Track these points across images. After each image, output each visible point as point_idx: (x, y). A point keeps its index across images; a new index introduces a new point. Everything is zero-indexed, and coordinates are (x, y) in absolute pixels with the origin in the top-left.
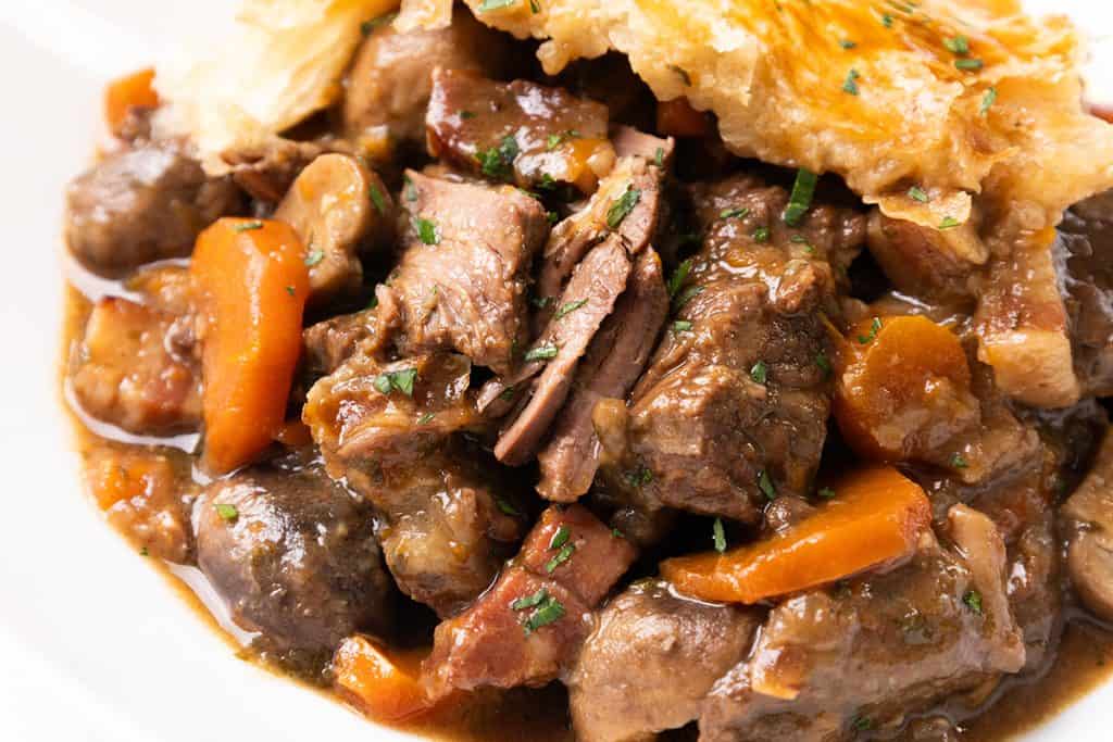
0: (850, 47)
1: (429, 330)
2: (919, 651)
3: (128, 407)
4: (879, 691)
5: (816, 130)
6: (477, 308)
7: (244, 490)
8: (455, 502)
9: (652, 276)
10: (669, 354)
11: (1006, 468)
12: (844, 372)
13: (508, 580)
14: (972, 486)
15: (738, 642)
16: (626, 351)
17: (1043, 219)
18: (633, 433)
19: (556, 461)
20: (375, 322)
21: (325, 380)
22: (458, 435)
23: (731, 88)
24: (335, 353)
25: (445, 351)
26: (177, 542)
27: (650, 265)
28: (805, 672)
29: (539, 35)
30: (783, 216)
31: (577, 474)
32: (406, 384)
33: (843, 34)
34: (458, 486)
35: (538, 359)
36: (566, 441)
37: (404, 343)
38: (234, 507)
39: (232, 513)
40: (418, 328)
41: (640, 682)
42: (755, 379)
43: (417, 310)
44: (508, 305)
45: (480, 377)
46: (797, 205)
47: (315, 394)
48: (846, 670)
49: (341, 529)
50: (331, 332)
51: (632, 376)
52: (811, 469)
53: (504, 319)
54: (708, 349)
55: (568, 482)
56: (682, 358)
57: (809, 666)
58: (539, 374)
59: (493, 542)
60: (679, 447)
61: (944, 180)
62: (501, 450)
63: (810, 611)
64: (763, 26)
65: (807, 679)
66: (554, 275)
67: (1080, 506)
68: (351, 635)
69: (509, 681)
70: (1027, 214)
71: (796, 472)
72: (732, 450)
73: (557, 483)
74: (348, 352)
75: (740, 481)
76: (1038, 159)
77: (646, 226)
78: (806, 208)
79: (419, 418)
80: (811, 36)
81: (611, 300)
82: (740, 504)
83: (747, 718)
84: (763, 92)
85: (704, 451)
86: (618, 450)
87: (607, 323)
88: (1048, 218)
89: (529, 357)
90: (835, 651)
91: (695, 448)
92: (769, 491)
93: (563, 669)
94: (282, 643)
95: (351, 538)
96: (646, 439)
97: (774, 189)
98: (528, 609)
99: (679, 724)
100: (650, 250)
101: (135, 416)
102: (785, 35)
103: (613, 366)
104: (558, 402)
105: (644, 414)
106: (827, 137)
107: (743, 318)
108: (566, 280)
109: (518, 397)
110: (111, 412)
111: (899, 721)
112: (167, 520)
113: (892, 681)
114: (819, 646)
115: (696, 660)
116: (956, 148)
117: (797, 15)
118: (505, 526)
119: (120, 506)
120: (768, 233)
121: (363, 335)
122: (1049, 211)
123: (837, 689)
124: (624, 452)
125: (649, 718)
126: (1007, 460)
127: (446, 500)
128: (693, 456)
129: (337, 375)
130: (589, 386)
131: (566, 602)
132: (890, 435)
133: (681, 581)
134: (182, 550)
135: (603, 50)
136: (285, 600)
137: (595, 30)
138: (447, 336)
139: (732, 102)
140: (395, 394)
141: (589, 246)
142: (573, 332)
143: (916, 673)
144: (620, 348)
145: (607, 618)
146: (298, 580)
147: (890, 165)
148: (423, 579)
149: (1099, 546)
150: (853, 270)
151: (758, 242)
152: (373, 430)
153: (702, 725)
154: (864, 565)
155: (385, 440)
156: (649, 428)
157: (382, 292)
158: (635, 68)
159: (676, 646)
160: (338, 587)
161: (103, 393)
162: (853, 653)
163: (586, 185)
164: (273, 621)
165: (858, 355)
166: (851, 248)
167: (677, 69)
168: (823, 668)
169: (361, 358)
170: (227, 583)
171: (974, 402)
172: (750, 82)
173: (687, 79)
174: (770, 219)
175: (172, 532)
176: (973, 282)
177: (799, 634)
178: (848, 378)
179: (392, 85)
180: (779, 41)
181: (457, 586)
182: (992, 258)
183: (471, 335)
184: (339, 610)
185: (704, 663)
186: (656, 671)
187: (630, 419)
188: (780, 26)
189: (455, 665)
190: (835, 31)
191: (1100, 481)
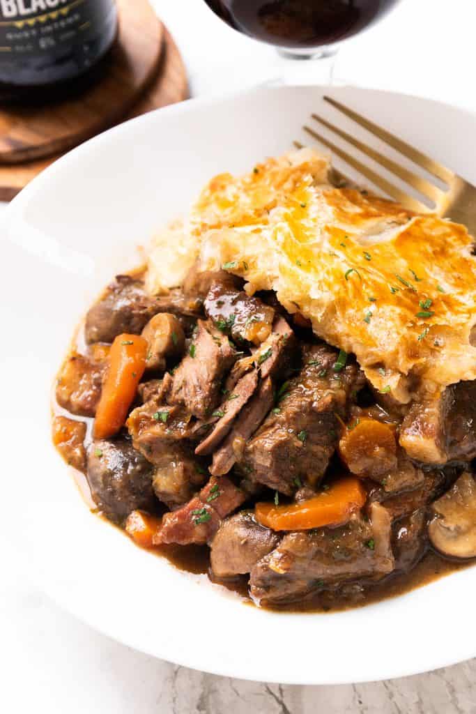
0: (373, 300)
1: (177, 397)
2: (342, 562)
3: (73, 404)
4: (323, 574)
5: (348, 335)
6: (195, 391)
7: (108, 444)
8: (177, 467)
9: (266, 391)
10: (269, 422)
11: (406, 487)
12: (341, 439)
13: (193, 501)
14: (388, 492)
15: (270, 544)
16: (253, 418)
17: (435, 389)
18: (245, 452)
19: (217, 459)
20: (161, 386)
21: (138, 408)
22: (185, 440)
23: (315, 313)
24: (145, 398)
25: (182, 405)
26: (81, 462)
27: (267, 385)
28: (291, 563)
29: (246, 279)
30: (334, 366)
31: (224, 465)
32: (164, 417)
33: (372, 294)
34: (180, 460)
35: (216, 416)
36: (224, 450)
37: (170, 400)
38: (102, 451)
39: (100, 454)
40: (173, 395)
41: (231, 553)
42: (299, 439)
43: (176, 386)
44: (207, 393)
45: (194, 420)
46: (340, 364)
47: (133, 415)
48: (309, 564)
49: (138, 467)
50: (146, 388)
51: (254, 428)
52: (319, 478)
53: (204, 399)
54: (283, 423)
55: (219, 468)
56: (272, 426)
57: (293, 561)
58: (217, 422)
59: (192, 484)
60: (263, 462)
61: (393, 367)
62: (198, 449)
63: (298, 540)
64: (337, 288)
65: (291, 566)
66: (231, 382)
67: (437, 506)
68: (136, 509)
69: (185, 542)
70: (429, 386)
71: (312, 477)
72: (283, 467)
73: (215, 468)
74: (149, 399)
75: (285, 480)
76: (437, 364)
77: (269, 368)
78: (343, 365)
79: (168, 431)
80: (358, 293)
81: (246, 398)
82: (284, 488)
83: (268, 576)
84: (329, 316)
85: (271, 465)
86: (240, 458)
87: (245, 406)
88: (438, 389)
89: (214, 414)
90: (304, 558)
91: (268, 464)
92: (299, 483)
93: (208, 540)
94: (109, 509)
95: (141, 472)
96: (252, 456)
97: (332, 355)
98: (198, 515)
99: (243, 573)
100: (269, 379)
101: (75, 408)
102: (346, 292)
103: (246, 424)
104: (224, 434)
105: (251, 446)
106: (351, 340)
107: (301, 412)
108: (236, 384)
109: (209, 429)
110: (66, 404)
111: (337, 584)
112: (78, 452)
113: (328, 571)
114: (298, 554)
115: (253, 550)
116: (400, 355)
117: (354, 283)
118: (198, 478)
119: (63, 444)
120: (326, 374)
121: (156, 392)
122: (438, 386)
123: (304, 570)
124: (242, 459)
125: (233, 568)
126: (407, 484)
127: (174, 465)
128: (267, 467)
129: (143, 407)
130: (237, 429)
131: (212, 515)
132: (355, 468)
133: (257, 515)
134: (82, 464)
135: (270, 289)
136: (113, 493)
137: (268, 280)
138: (183, 401)
139: (315, 319)
140: (160, 420)
141: (245, 373)
142: (232, 407)
143: (339, 570)
144: (251, 417)
145: (227, 524)
146: (118, 487)
147: (373, 357)
148: (164, 493)
149: (441, 525)
150: (359, 394)
151: (320, 377)
152: (149, 434)
153: (251, 575)
154: (323, 524)
155: (153, 438)
156: (253, 452)
157: (167, 375)
158: (279, 299)
159: (246, 543)
160: (133, 491)
161: (65, 398)
162: (313, 559)
163: (256, 343)
164: (107, 500)
165: (347, 433)
166: (360, 384)
167: (294, 303)
168: (298, 563)
169: (152, 402)
170: (93, 482)
171: (395, 459)
172: (323, 312)
173: (298, 307)
174: (328, 367)
175: (79, 457)
176: (403, 410)
177: (293, 547)
178: (342, 443)
179: (201, 280)
180: (342, 294)
181: (177, 499)
182: (413, 401)
183: (191, 402)
184: (132, 500)
185: (255, 551)
186: (237, 551)
187: (245, 446)
188: (345, 287)
189: (163, 533)
190: (368, 292)
191: (449, 497)
